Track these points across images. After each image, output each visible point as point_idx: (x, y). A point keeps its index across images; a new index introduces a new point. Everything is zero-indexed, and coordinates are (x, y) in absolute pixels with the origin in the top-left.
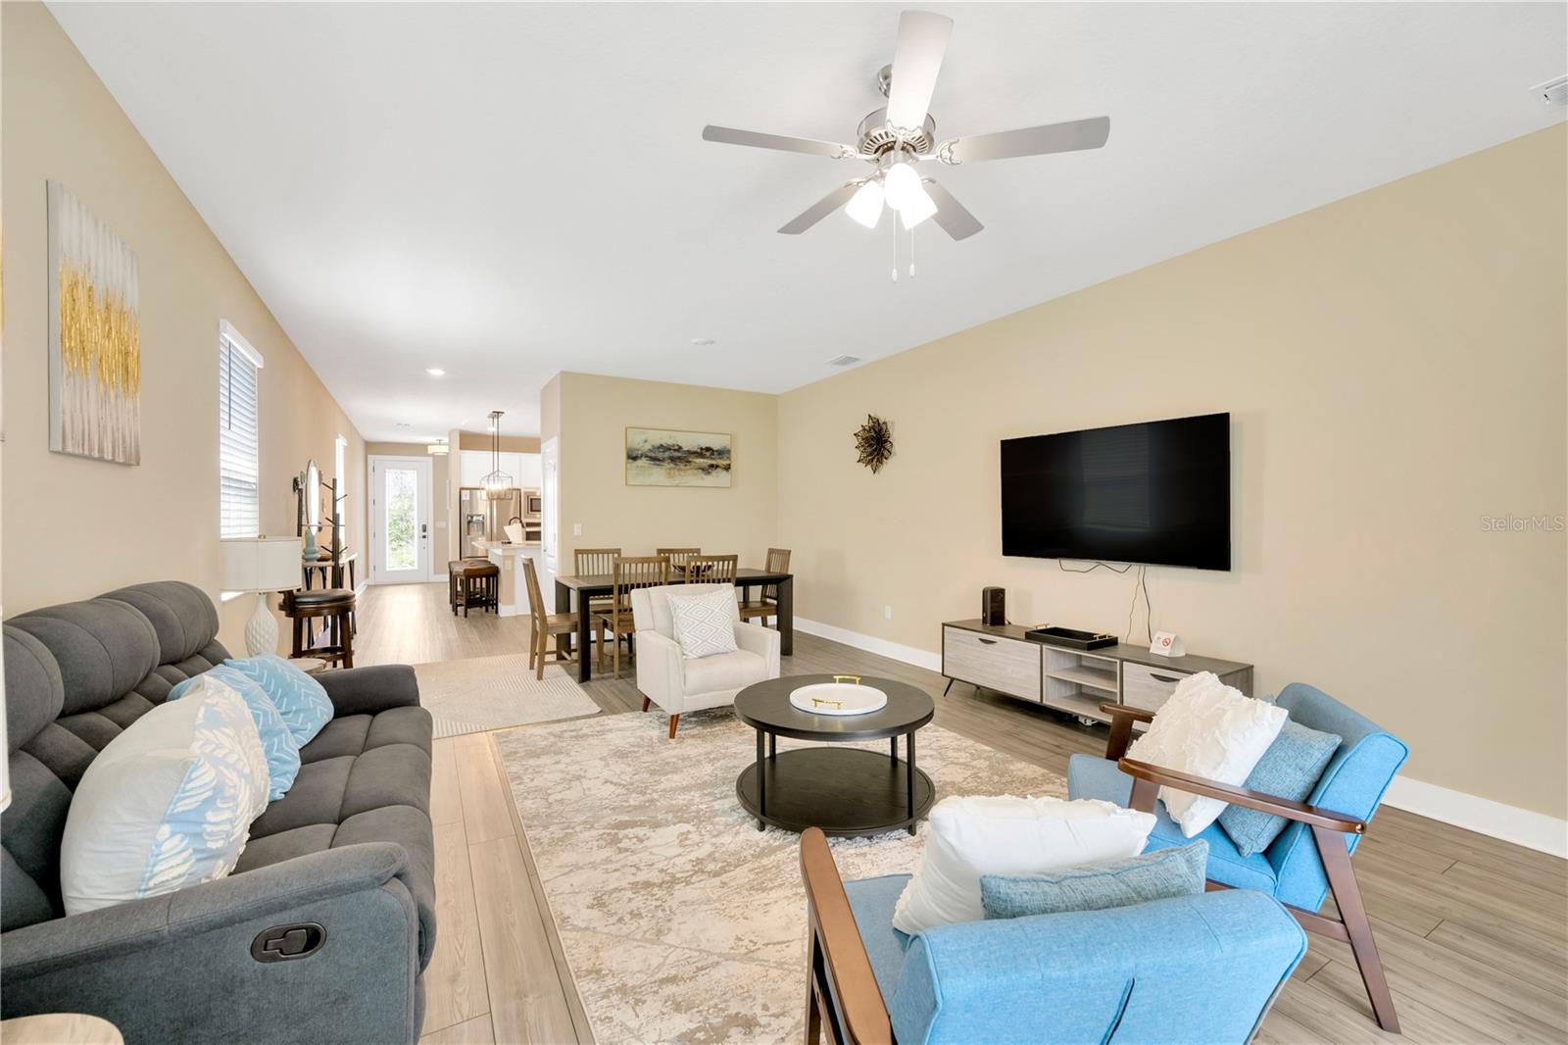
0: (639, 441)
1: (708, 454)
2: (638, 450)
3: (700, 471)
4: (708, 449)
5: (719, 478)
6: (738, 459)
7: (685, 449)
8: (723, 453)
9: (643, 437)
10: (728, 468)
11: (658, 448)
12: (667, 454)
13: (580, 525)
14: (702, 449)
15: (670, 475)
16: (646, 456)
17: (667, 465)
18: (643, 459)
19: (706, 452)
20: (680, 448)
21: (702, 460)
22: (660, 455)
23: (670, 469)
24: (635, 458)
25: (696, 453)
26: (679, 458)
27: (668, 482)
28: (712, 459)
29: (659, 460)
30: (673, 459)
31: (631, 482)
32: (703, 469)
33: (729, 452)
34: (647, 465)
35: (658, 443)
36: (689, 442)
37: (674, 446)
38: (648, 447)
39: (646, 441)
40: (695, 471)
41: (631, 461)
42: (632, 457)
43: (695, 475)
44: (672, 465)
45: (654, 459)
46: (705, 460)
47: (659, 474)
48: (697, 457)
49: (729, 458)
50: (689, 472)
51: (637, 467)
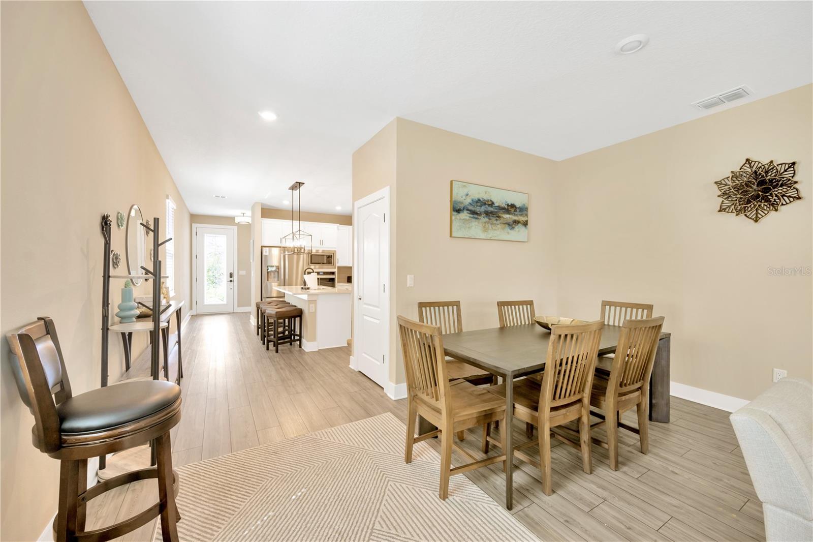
0: (460, 194)
1: (512, 210)
2: (462, 203)
3: (507, 225)
4: (513, 206)
5: (519, 233)
6: (533, 216)
7: (496, 204)
8: (523, 210)
9: (465, 191)
10: (525, 224)
11: (477, 202)
12: (483, 209)
13: (413, 276)
14: (508, 205)
15: (485, 230)
16: (468, 210)
17: (484, 219)
18: (465, 212)
19: (511, 208)
20: (493, 203)
21: (508, 216)
22: (478, 209)
23: (485, 223)
24: (458, 211)
25: (504, 208)
26: (492, 213)
27: (482, 236)
28: (515, 215)
29: (477, 214)
30: (487, 214)
31: (454, 235)
32: (509, 224)
33: (526, 209)
34: (468, 218)
35: (476, 197)
36: (500, 198)
37: (488, 201)
38: (469, 200)
39: (467, 195)
40: (503, 226)
41: (455, 213)
42: (457, 209)
43: (503, 229)
44: (486, 219)
45: (473, 213)
46: (510, 216)
47: (476, 228)
48: (504, 213)
49: (527, 215)
50: (499, 226)
51: (460, 219)
